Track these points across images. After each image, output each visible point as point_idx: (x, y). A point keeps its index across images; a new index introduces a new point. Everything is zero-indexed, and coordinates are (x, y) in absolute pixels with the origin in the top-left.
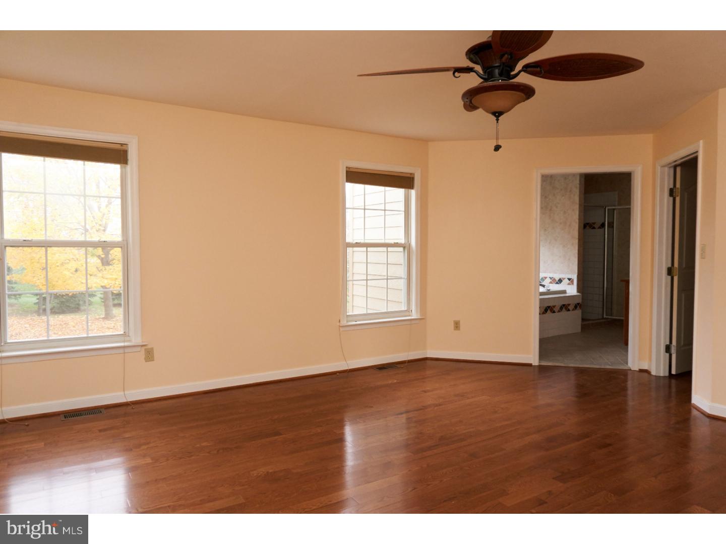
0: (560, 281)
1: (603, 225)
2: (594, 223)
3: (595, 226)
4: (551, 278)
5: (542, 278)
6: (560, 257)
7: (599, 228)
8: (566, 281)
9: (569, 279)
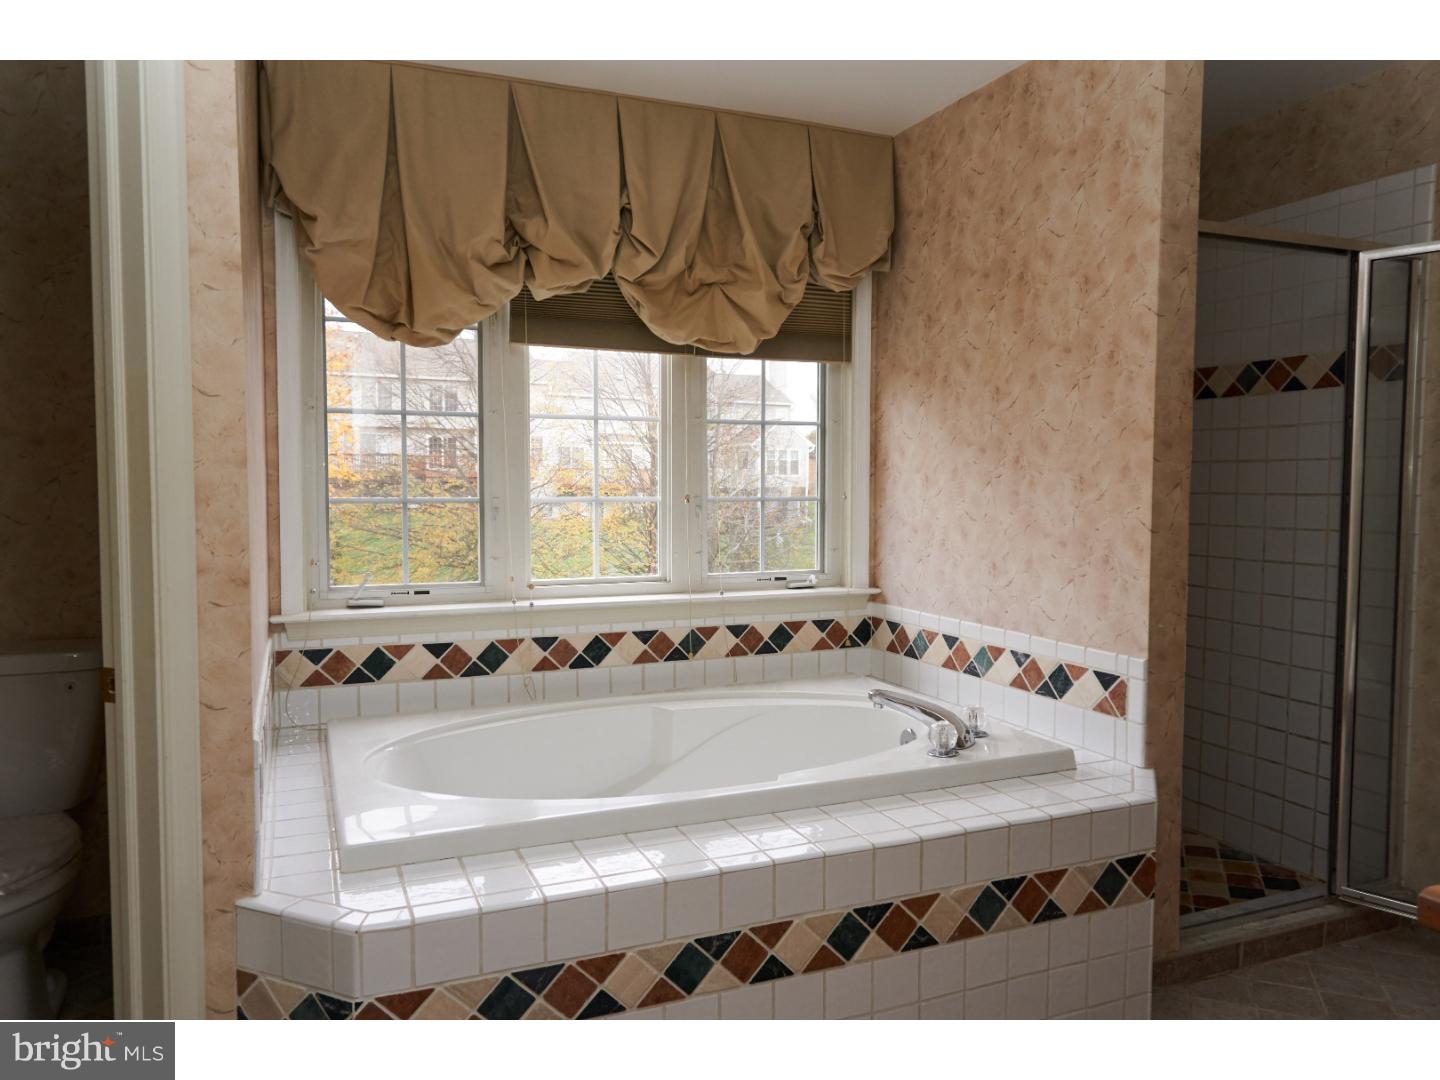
0: (1059, 683)
1: (1341, 371)
2: (1296, 361)
3: (1302, 374)
4: (1019, 657)
5: (982, 653)
6: (1063, 544)
7: (1325, 383)
8: (1087, 688)
9: (1106, 680)
